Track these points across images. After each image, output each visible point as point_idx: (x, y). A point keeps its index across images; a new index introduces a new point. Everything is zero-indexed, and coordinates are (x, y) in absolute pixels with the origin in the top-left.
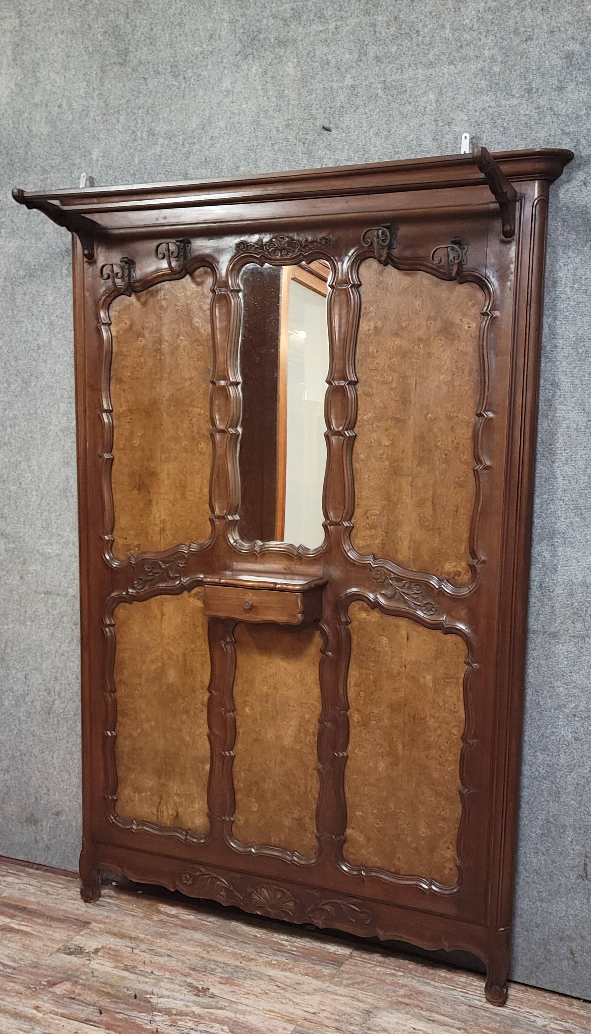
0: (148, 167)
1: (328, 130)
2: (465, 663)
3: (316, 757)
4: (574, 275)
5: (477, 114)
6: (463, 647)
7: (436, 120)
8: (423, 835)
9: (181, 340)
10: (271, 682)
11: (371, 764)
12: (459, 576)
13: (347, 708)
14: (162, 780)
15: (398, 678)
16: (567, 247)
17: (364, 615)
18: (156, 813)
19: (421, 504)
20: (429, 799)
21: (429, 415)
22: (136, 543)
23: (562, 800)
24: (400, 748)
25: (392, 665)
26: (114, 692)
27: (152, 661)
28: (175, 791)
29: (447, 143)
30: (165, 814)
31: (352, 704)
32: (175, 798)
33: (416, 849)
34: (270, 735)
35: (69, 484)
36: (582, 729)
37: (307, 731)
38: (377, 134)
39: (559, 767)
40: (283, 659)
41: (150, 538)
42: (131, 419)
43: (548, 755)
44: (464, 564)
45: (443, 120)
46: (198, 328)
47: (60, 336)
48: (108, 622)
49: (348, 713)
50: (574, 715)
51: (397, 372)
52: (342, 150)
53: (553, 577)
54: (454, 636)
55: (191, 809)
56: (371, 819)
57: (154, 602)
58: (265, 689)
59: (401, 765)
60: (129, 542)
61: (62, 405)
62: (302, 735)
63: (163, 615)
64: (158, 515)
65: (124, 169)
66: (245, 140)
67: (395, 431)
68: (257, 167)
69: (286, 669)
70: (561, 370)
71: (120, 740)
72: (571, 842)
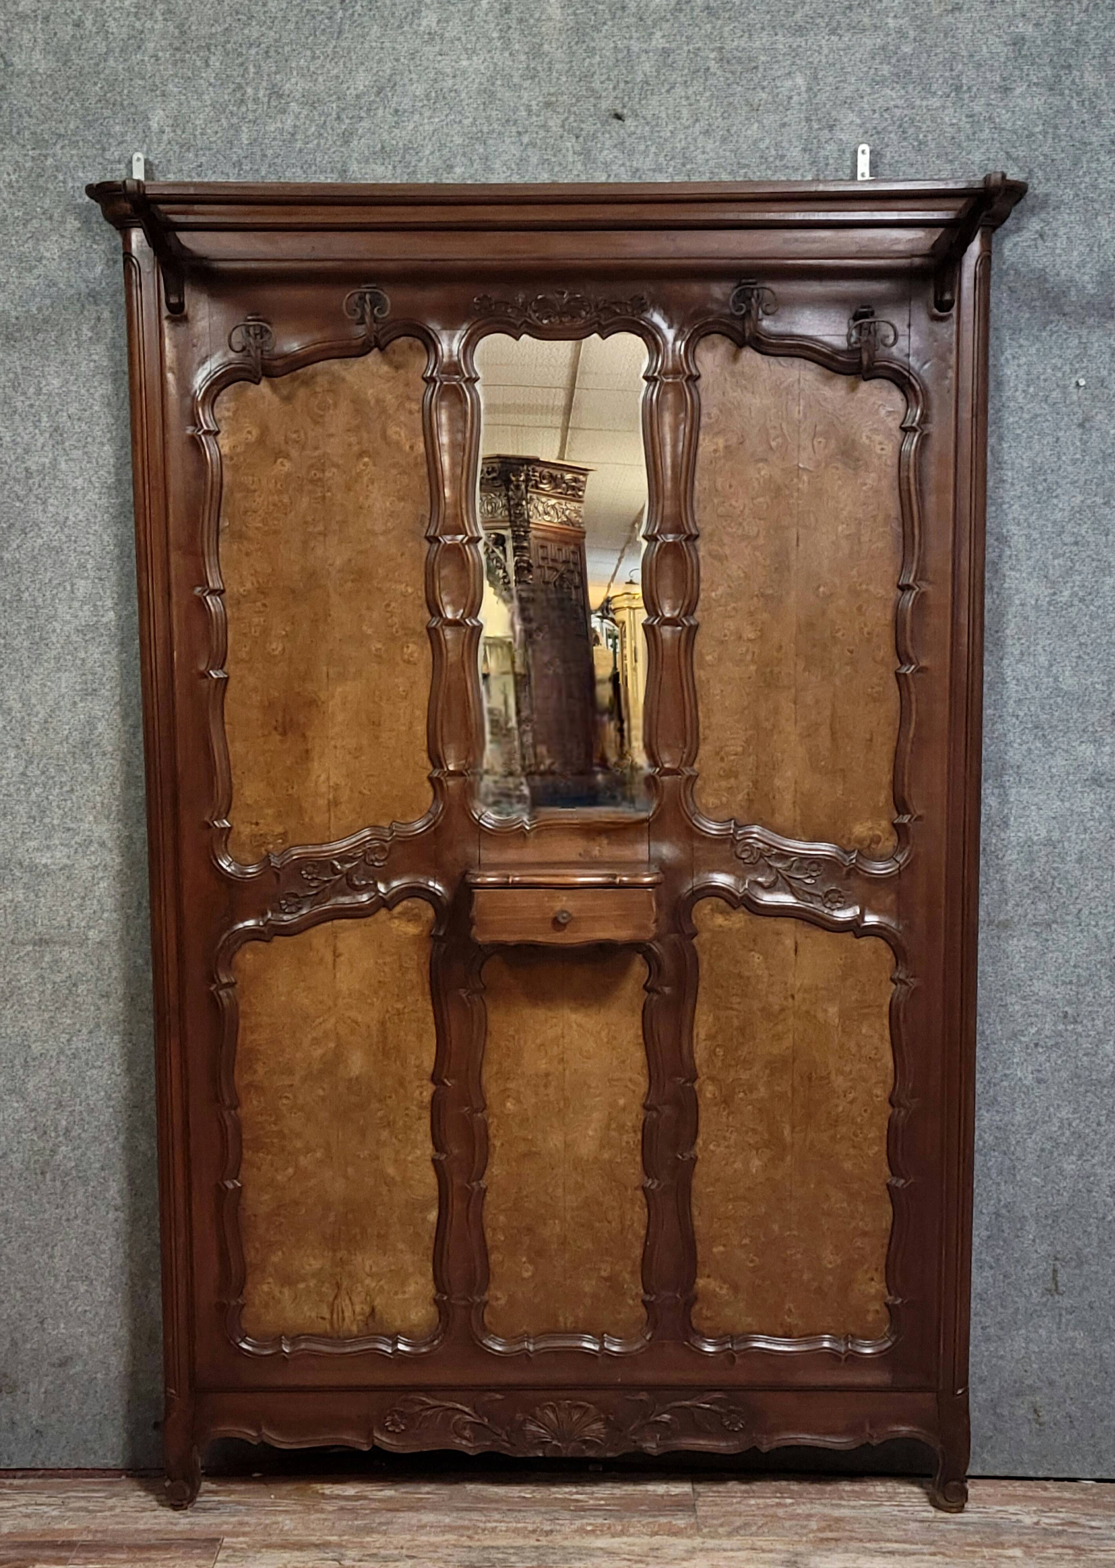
0: (269, 152)
1: (618, 117)
2: (892, 980)
3: (640, 1167)
4: (1028, 373)
5: (877, 115)
6: (888, 955)
7: (808, 120)
8: (830, 1266)
9: (365, 464)
10: (555, 1050)
11: (738, 1165)
12: (878, 843)
13: (694, 1078)
14: (339, 1255)
15: (781, 1017)
16: (1016, 331)
17: (720, 920)
18: (328, 1316)
19: (811, 731)
20: (838, 1206)
21: (821, 589)
22: (280, 829)
23: (1018, 1178)
24: (787, 1132)
25: (771, 998)
26: (235, 1108)
27: (316, 1041)
28: (367, 1269)
29: (827, 158)
30: (348, 1314)
31: (703, 1071)
32: (368, 1281)
33: (819, 1290)
34: (555, 1141)
35: (96, 732)
36: (1048, 1064)
37: (621, 1127)
38: (706, 133)
39: (1013, 1129)
40: (574, 1010)
41: (307, 820)
42: (264, 605)
43: (998, 1112)
44: (885, 824)
45: (819, 120)
46: (398, 443)
47: (77, 454)
48: (225, 980)
49: (696, 1087)
50: (1036, 1045)
51: (764, 519)
52: (645, 153)
53: (1003, 835)
54: (873, 938)
55: (400, 1296)
56: (740, 1254)
57: (318, 935)
58: (543, 1065)
59: (789, 1158)
60: (263, 828)
61: (81, 583)
62: (614, 1134)
63: (336, 955)
64: (323, 777)
65: (218, 152)
66: (467, 122)
67: (766, 616)
68: (489, 169)
69: (580, 1025)
70: (1010, 517)
71: (250, 1194)
72: (1034, 1241)
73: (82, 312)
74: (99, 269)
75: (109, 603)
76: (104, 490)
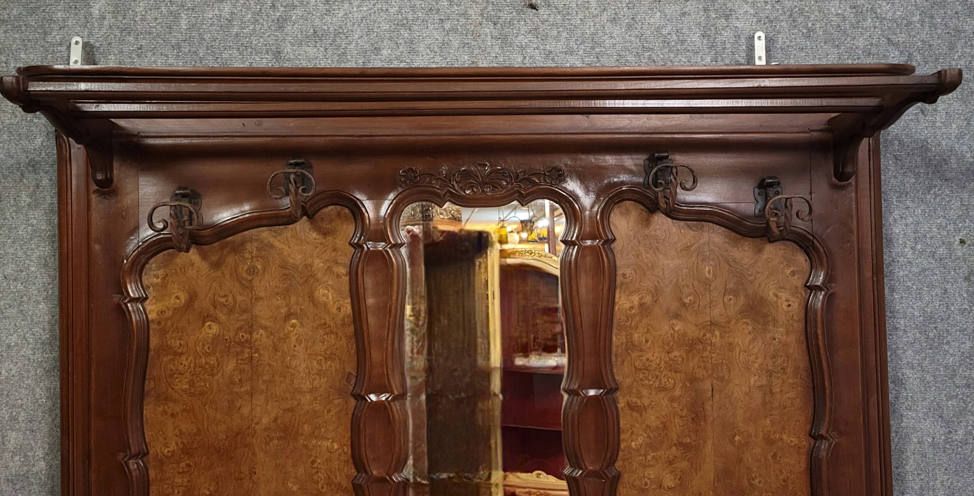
0: (207, 36)
1: (533, 7)
4: (916, 232)
5: (769, 7)
7: (706, 10)
9: (293, 326)
16: (903, 194)
21: (737, 438)
29: (724, 43)
38: (614, 21)
45: (716, 10)
46: (325, 305)
51: (680, 372)
52: (557, 38)
65: (158, 35)
66: (392, 10)
67: (684, 465)
68: (413, 51)
70: (905, 361)
73: (21, 181)
74: (38, 141)
75: (40, 453)
76: (39, 346)
